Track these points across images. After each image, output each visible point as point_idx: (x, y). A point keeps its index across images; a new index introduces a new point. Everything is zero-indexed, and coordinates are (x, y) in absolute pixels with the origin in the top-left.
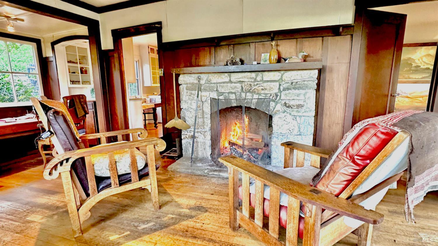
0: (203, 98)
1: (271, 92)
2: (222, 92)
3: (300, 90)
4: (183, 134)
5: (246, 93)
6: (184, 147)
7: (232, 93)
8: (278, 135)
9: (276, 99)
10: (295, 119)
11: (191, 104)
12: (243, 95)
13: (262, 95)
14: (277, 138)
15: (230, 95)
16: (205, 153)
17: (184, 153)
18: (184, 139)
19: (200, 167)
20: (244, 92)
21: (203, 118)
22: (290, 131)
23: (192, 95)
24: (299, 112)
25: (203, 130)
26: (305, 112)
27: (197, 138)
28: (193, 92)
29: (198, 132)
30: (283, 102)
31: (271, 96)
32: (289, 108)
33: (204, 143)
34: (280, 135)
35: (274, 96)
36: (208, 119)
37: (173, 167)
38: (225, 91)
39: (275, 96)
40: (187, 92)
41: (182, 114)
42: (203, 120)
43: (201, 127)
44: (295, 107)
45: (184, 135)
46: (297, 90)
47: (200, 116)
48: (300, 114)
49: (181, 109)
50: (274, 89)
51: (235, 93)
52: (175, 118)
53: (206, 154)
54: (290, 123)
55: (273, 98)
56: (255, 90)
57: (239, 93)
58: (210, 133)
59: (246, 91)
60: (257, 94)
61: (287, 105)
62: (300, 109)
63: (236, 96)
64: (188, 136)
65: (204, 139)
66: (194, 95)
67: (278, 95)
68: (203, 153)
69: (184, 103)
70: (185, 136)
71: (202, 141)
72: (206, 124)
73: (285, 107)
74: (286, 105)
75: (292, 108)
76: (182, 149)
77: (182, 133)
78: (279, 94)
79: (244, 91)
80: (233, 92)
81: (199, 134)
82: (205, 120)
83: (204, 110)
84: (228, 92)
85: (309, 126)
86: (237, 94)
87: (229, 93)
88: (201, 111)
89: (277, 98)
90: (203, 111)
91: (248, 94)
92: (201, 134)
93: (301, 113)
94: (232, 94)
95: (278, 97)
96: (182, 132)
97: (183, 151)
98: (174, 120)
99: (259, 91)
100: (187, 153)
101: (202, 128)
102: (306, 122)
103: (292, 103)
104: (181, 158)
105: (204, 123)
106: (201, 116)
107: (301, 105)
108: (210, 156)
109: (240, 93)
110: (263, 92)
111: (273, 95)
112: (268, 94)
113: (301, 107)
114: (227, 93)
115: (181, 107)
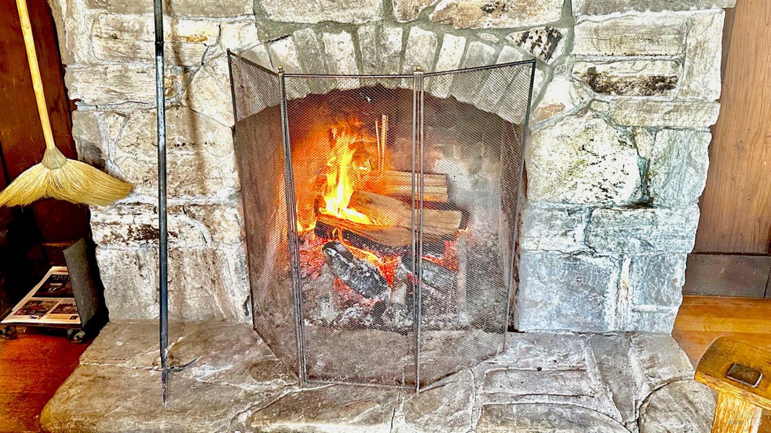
0: (186, 48)
1: (528, 22)
2: (284, 19)
3: (664, 12)
4: (97, 224)
5: (406, 28)
6: (112, 278)
7: (336, 27)
8: (549, 210)
9: (549, 56)
10: (629, 143)
11: (123, 78)
12: (394, 36)
13: (482, 35)
14: (549, 220)
15: (326, 35)
16: (216, 299)
17: (112, 305)
18: (104, 243)
19: (207, 386)
20: (397, 24)
21: (195, 145)
22: (605, 190)
23: (126, 36)
24: (649, 112)
25: (202, 201)
26: (676, 109)
27: (175, 235)
28: (130, 19)
29: (176, 210)
30: (582, 68)
31: (524, 39)
32: (609, 93)
33: (212, 258)
34: (561, 210)
35: (540, 40)
36: (219, 152)
37: (71, 405)
38: (299, 19)
39: (544, 39)
40: (96, 20)
41: (81, 134)
42: (198, 154)
43: (189, 188)
44: (637, 90)
45: (104, 224)
46: (648, 11)
47: (178, 139)
48: (656, 120)
49: (71, 106)
50: (541, 8)
51: (352, 28)
52: (47, 158)
53: (224, 301)
54: (609, 158)
55: (537, 50)
56: (452, 13)
57: (372, 30)
58: (235, 211)
59: (405, 15)
60: (460, 32)
61: (602, 81)
62: (657, 97)
63: (355, 39)
64: (124, 232)
65: (207, 236)
66: (137, 33)
67: (560, 37)
68: (208, 300)
69: (84, 77)
70: (107, 231)
71: (200, 246)
72: (215, 173)
73: (589, 89)
74: (592, 84)
75: (619, 93)
76: (102, 288)
77: (93, 219)
78: (564, 31)
79: (397, 14)
80: (341, 20)
81: (183, 218)
82: (208, 153)
83: (197, 106)
84: (314, 20)
85: (691, 170)
86: (362, 30)
87: (321, 27)
88: (183, 113)
89: (553, 48)
90: (192, 113)
91: (416, 32)
92: (193, 217)
93: (660, 114)
94: (339, 33)
95: (561, 45)
96: (93, 213)
97: (106, 294)
98: (39, 166)
99: (471, 17)
100: (127, 306)
101: (195, 189)
102: (675, 153)
103: (619, 72)
104: (104, 335)
105: (201, 167)
106: (187, 139)
107: (663, 79)
108: (242, 312)
109: (379, 27)
110: (488, 21)
111: (536, 38)
112: (514, 30)
113: (662, 89)
114: (309, 25)
115: (72, 97)
